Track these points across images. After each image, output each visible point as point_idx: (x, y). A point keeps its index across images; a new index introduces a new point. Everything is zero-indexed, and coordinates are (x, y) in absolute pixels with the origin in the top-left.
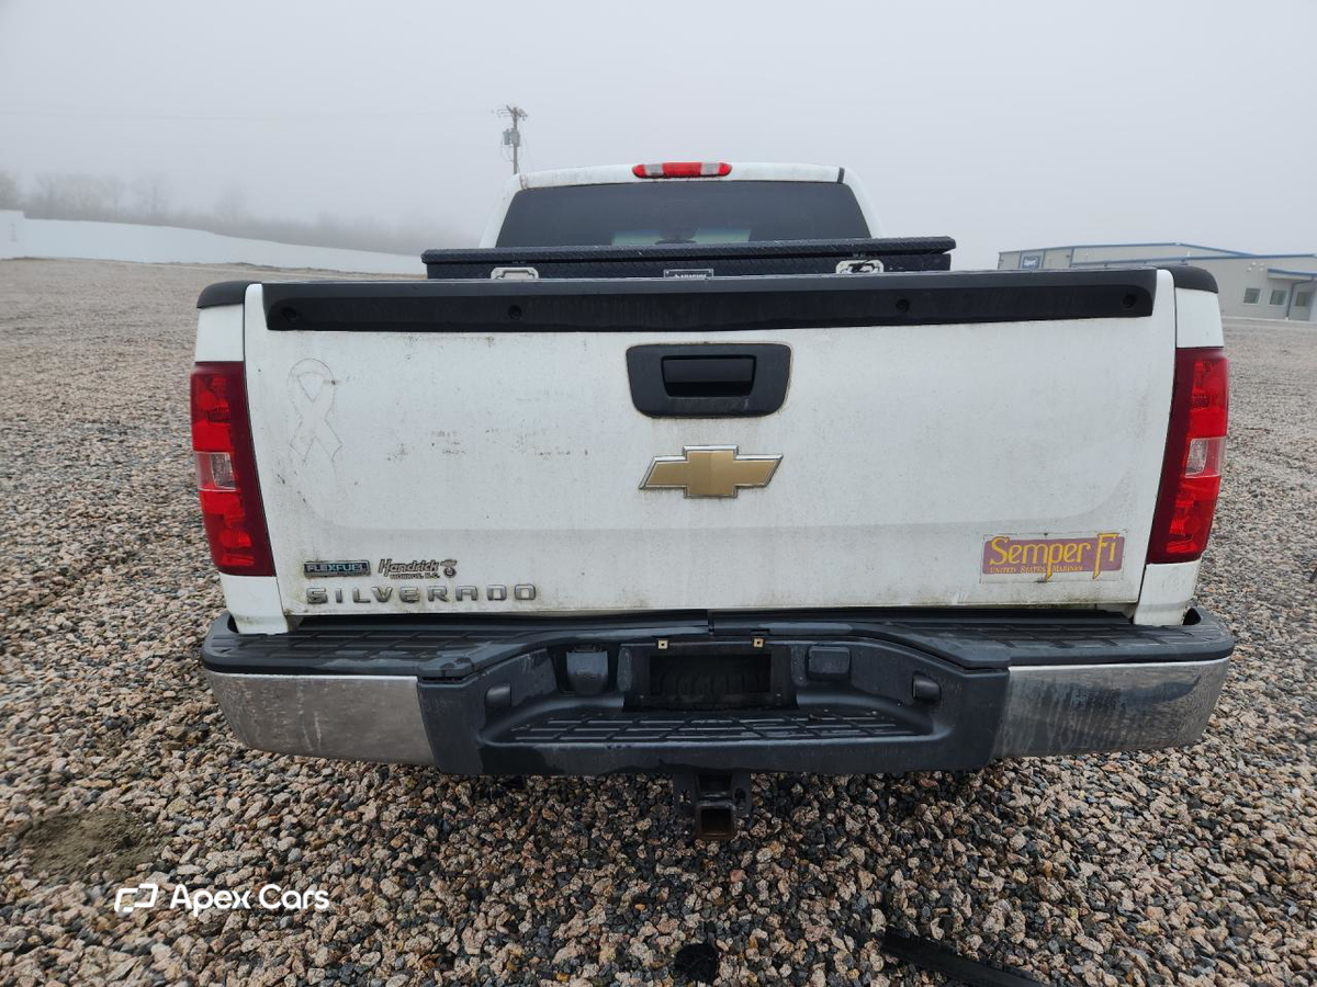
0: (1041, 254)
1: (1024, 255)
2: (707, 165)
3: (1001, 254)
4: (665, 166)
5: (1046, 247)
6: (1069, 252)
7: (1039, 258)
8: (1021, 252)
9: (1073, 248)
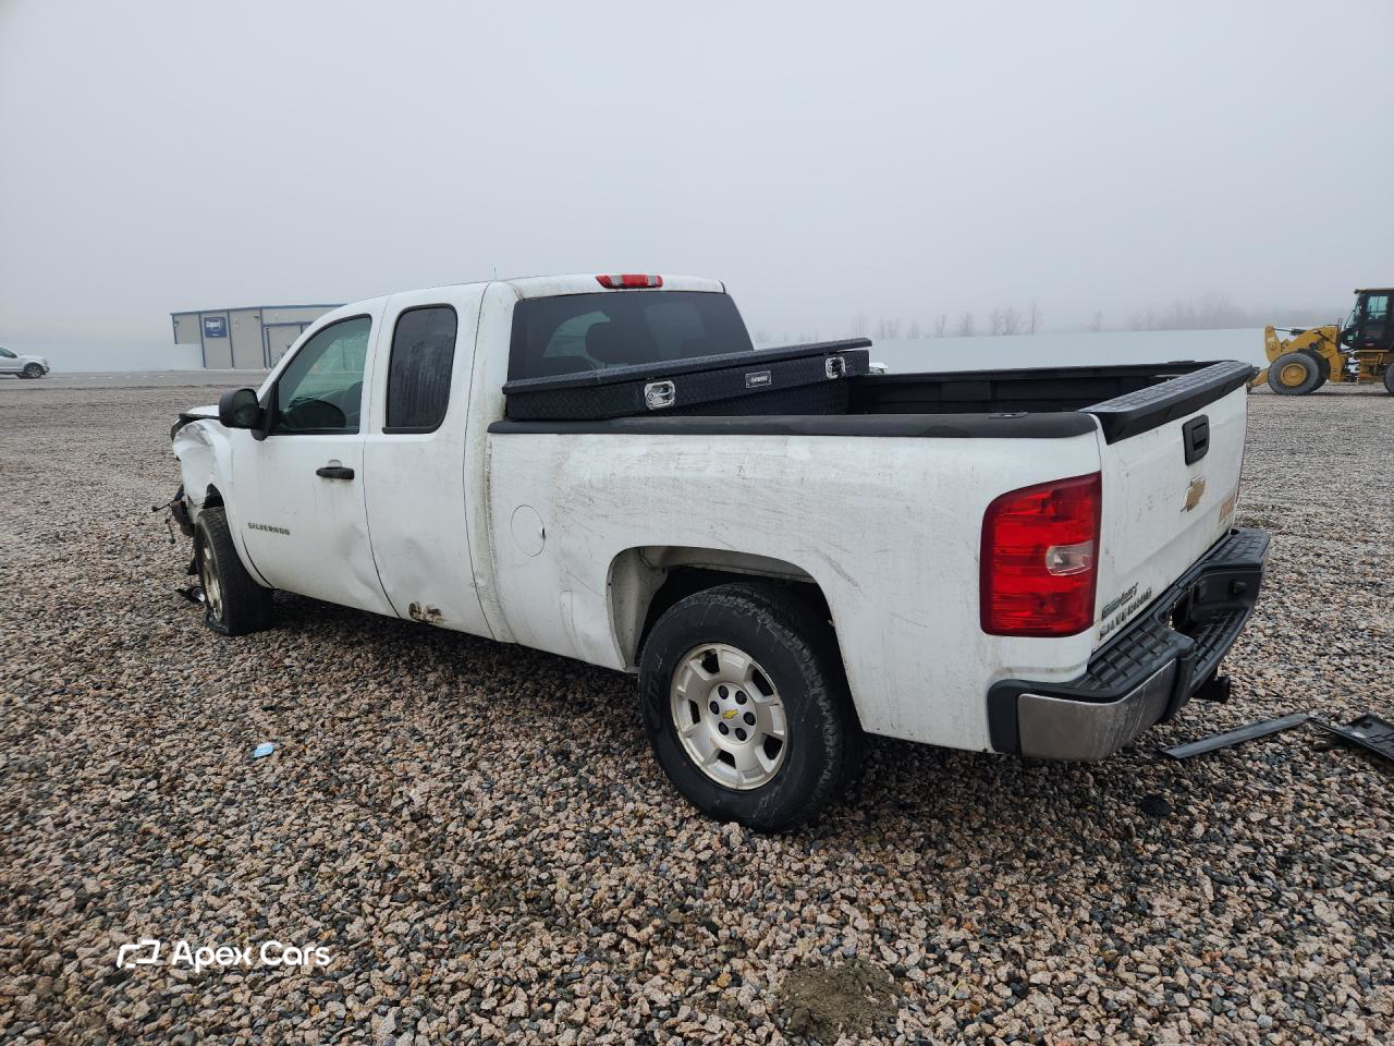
0: (225, 315)
1: (203, 316)
2: (652, 277)
3: (174, 315)
4: (624, 277)
5: (230, 307)
6: (257, 313)
7: (223, 319)
8: (200, 313)
9: (261, 309)
